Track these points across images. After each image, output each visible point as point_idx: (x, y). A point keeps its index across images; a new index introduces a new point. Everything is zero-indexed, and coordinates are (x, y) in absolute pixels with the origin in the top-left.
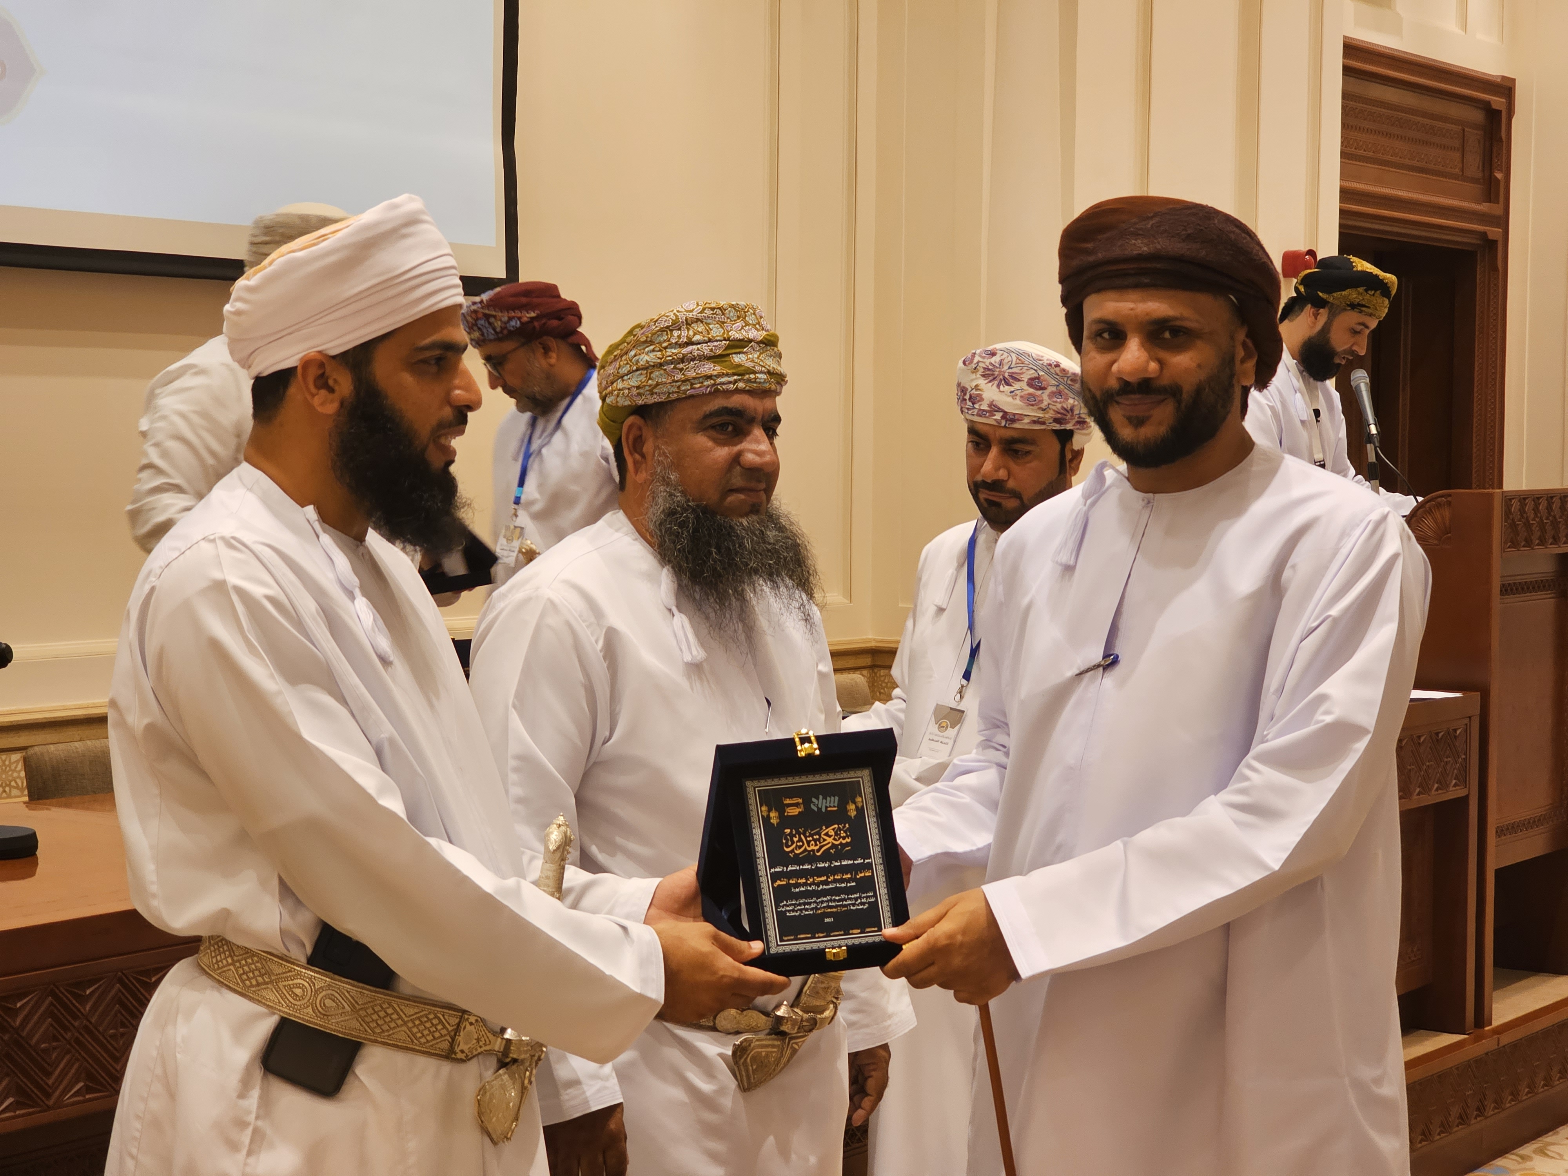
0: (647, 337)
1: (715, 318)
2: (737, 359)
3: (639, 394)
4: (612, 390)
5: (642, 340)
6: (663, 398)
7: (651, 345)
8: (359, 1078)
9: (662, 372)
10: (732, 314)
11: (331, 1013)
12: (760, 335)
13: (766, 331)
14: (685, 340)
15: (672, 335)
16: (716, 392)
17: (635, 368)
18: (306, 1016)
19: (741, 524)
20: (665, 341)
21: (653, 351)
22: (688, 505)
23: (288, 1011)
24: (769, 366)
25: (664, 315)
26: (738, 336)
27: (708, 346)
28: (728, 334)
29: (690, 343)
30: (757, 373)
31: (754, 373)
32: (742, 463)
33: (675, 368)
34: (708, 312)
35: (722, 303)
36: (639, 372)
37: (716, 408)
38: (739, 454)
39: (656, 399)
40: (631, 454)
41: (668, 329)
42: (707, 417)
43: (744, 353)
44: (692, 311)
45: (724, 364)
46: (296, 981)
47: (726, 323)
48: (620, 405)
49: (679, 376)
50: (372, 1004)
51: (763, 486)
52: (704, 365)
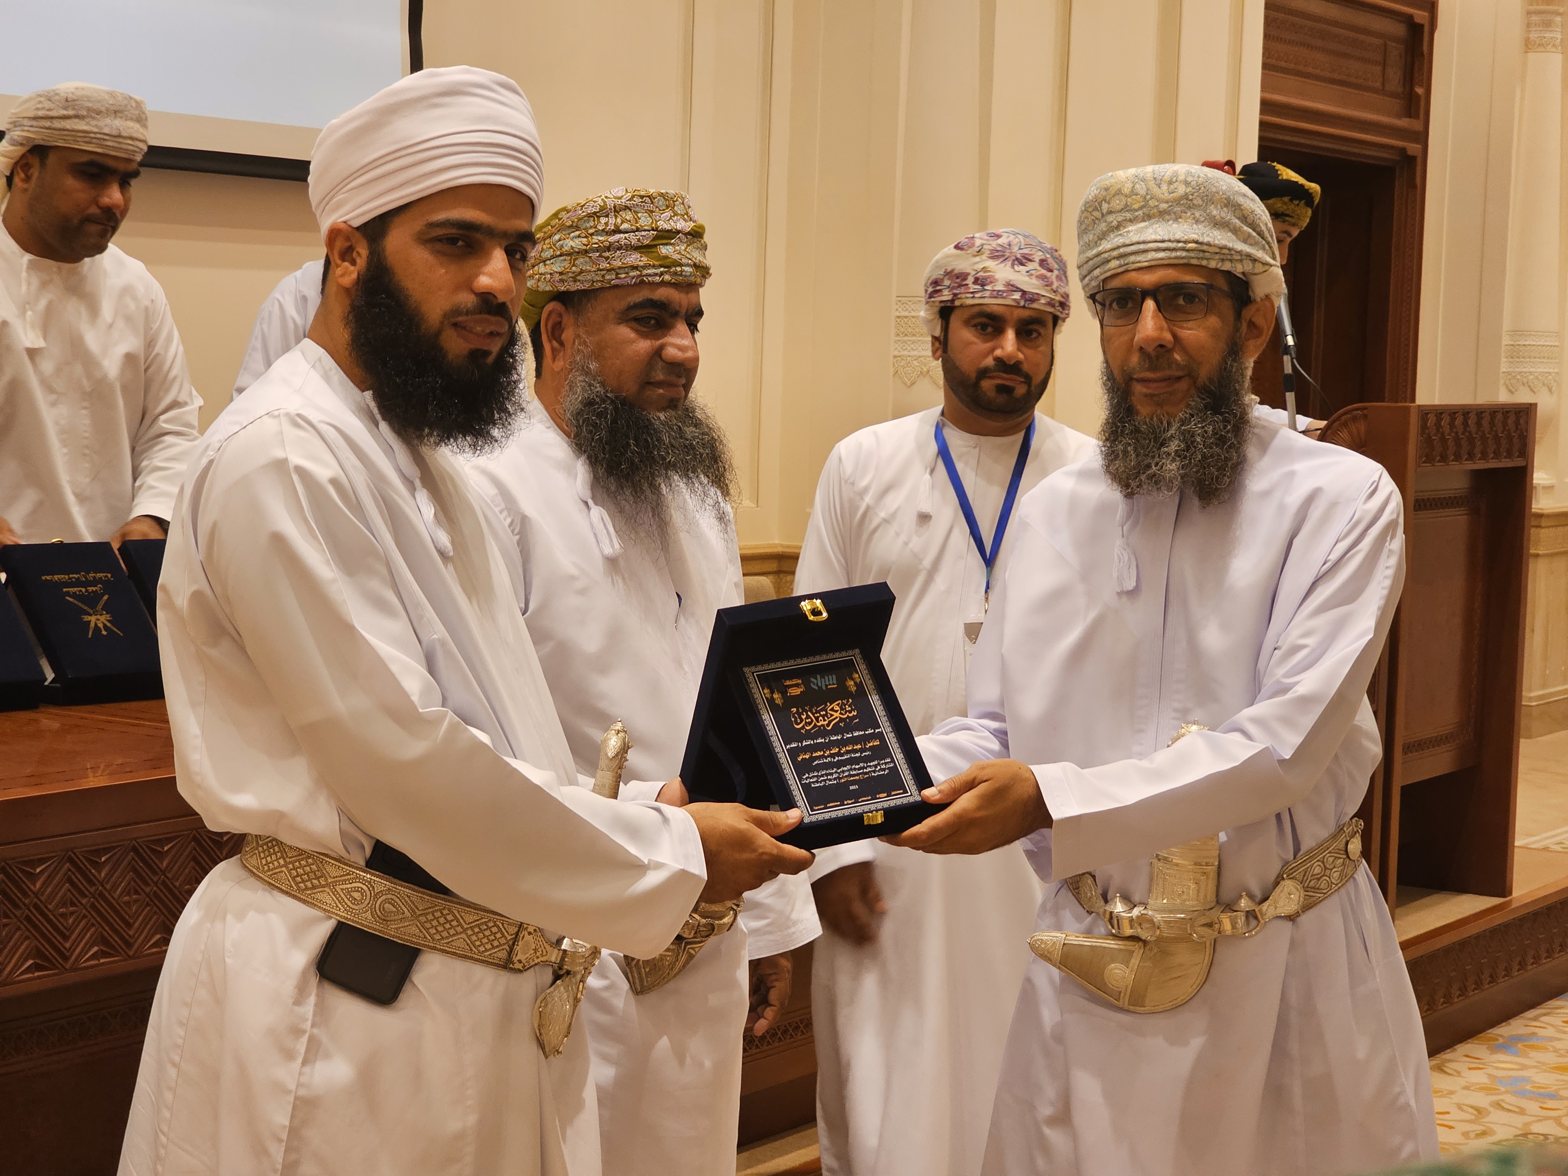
0: (573, 222)
1: (644, 206)
2: (664, 250)
3: (562, 281)
4: (533, 274)
5: (567, 224)
6: (587, 286)
7: (577, 230)
8: (417, 987)
9: (587, 259)
10: (661, 202)
11: (392, 918)
12: (688, 226)
13: (694, 222)
14: (613, 228)
15: (599, 222)
16: (641, 284)
17: (558, 253)
18: (365, 921)
19: (659, 418)
20: (591, 227)
21: (579, 236)
22: (607, 396)
23: (346, 916)
24: (696, 259)
25: (591, 201)
26: (667, 227)
27: (636, 236)
28: (656, 224)
29: (617, 231)
30: (683, 266)
31: (681, 265)
32: (663, 356)
33: (600, 256)
34: (637, 200)
35: (652, 191)
36: (562, 258)
37: (641, 299)
38: (662, 348)
39: (579, 286)
40: (550, 341)
41: (595, 215)
42: (631, 308)
43: (671, 244)
44: (620, 198)
45: (650, 255)
46: (354, 885)
47: (654, 212)
48: (540, 289)
49: (604, 265)
50: (431, 910)
51: (683, 381)
52: (630, 255)
